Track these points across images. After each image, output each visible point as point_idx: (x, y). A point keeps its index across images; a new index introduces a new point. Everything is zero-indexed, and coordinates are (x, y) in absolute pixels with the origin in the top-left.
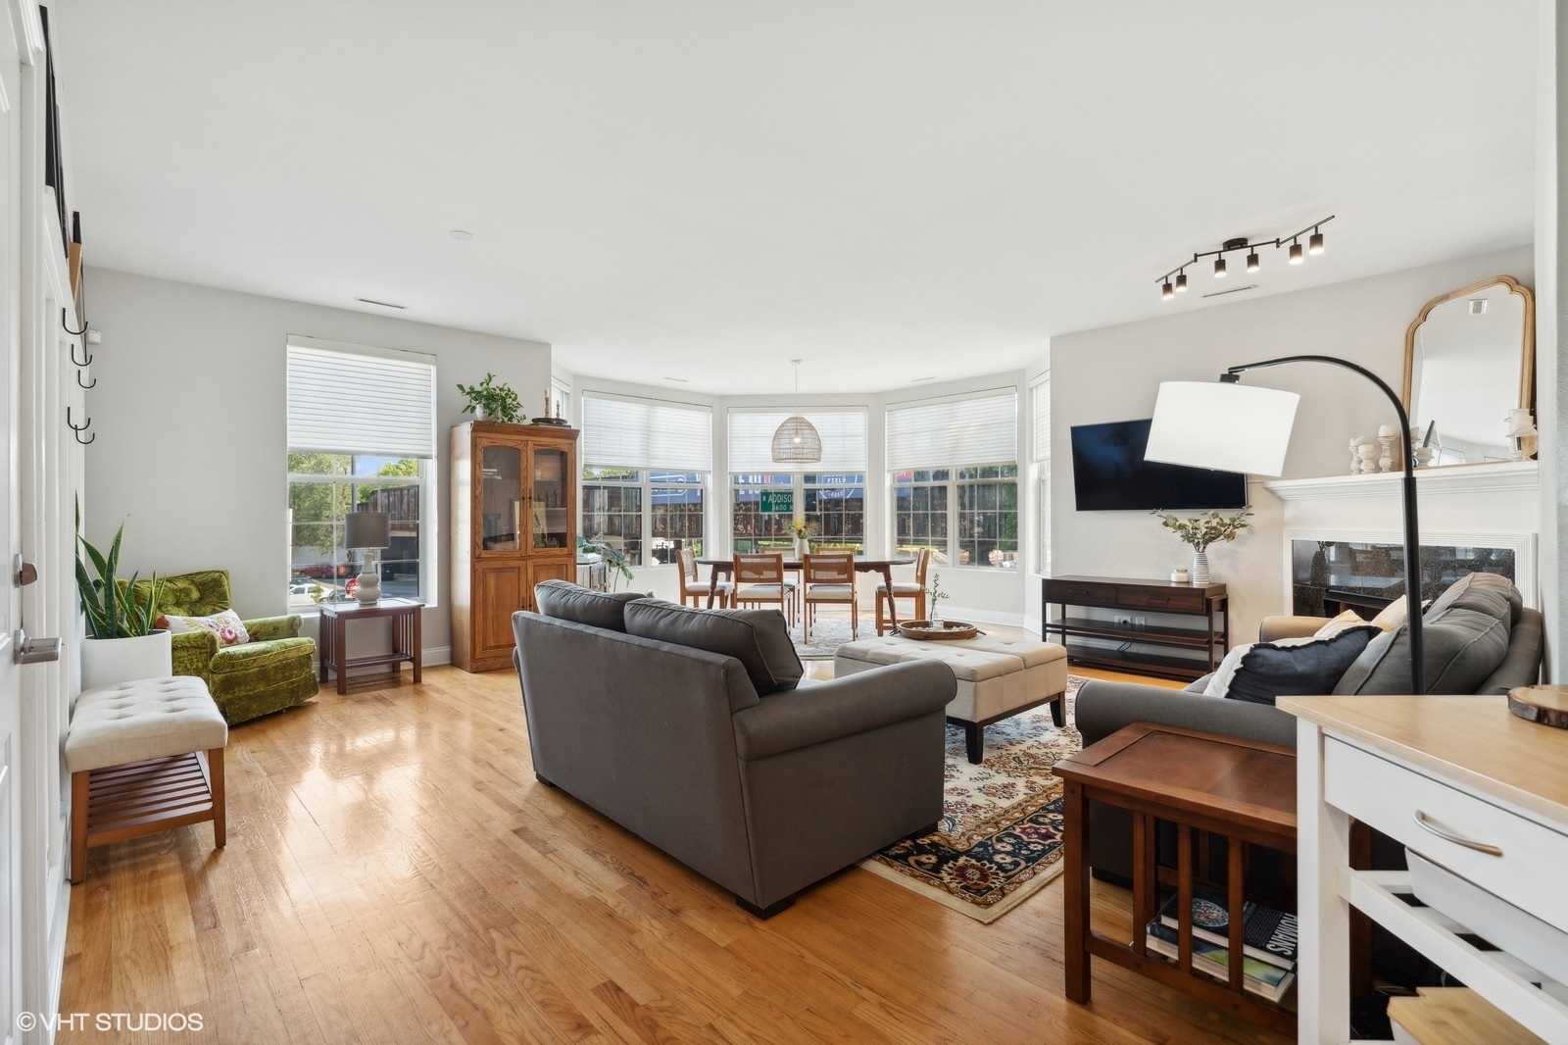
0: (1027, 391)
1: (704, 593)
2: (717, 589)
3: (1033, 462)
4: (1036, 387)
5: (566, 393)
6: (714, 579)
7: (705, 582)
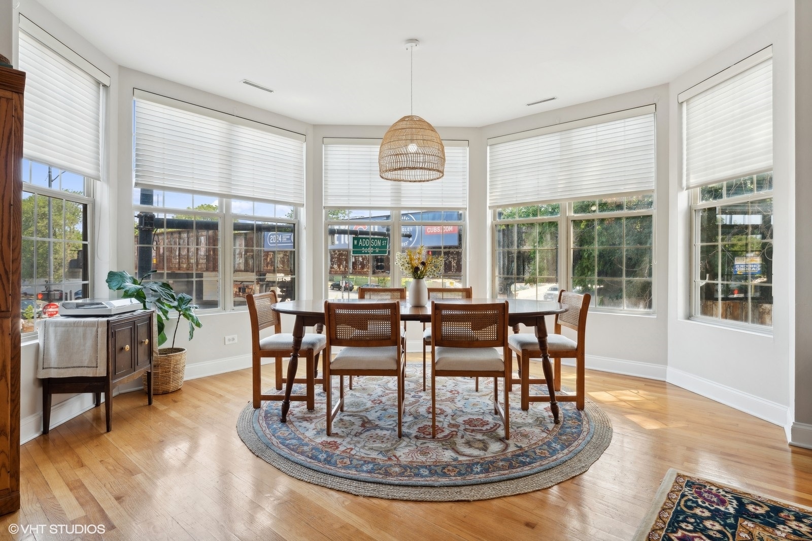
0: (674, 106)
1: (285, 353)
2: (303, 347)
3: (682, 189)
4: (687, 101)
5: (104, 86)
6: (298, 334)
7: (287, 337)
